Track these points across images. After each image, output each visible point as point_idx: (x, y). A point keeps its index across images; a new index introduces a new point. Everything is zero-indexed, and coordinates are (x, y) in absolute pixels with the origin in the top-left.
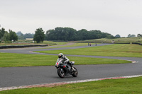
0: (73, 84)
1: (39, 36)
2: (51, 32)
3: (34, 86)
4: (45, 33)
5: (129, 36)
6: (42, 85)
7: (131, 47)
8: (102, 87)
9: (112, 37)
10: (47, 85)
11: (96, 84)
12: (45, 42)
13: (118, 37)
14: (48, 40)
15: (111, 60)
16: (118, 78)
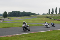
0: (20, 35)
1: (5, 15)
2: (10, 13)
3: (3, 36)
4: (8, 13)
5: (43, 14)
6: (7, 36)
7: (44, 19)
8: (32, 36)
9: (36, 15)
10: (8, 36)
11: (29, 35)
12: (8, 17)
13: (38, 14)
14: (9, 16)
15: (36, 25)
16: (38, 32)
